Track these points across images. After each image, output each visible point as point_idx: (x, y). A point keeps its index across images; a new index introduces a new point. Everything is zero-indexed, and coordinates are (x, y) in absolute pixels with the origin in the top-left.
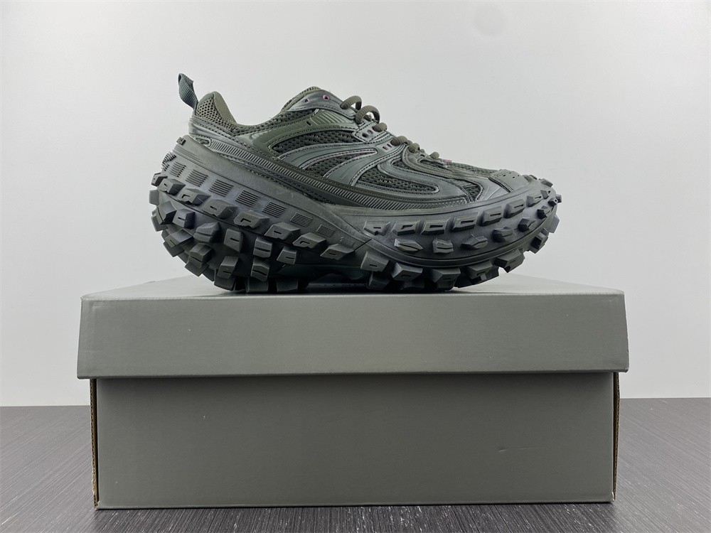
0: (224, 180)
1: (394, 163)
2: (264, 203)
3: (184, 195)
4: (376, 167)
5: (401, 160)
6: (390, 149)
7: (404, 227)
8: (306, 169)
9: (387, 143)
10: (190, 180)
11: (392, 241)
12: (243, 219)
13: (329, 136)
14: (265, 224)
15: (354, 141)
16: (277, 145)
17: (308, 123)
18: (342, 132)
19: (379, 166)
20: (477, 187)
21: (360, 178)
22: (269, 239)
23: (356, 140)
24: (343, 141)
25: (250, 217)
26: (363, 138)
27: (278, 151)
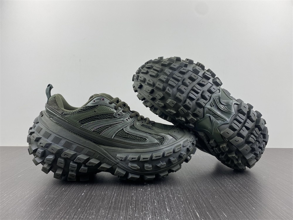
0: (58, 136)
1: (131, 127)
2: (74, 146)
3: (41, 143)
4: (123, 129)
5: (134, 125)
6: (129, 120)
7: (132, 158)
8: (93, 131)
9: (128, 117)
10: (44, 136)
11: (127, 164)
12: (65, 155)
13: (104, 116)
14: (75, 156)
15: (114, 118)
16: (81, 121)
17: (94, 111)
18: (109, 115)
19: (124, 129)
20: (163, 138)
21: (116, 134)
22: (76, 163)
23: (115, 117)
24: (110, 118)
25: (68, 153)
26: (118, 116)
27: (81, 123)
